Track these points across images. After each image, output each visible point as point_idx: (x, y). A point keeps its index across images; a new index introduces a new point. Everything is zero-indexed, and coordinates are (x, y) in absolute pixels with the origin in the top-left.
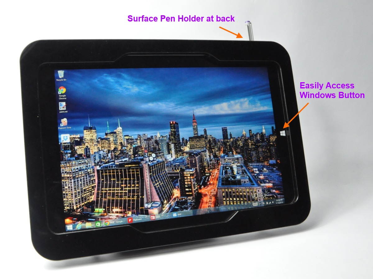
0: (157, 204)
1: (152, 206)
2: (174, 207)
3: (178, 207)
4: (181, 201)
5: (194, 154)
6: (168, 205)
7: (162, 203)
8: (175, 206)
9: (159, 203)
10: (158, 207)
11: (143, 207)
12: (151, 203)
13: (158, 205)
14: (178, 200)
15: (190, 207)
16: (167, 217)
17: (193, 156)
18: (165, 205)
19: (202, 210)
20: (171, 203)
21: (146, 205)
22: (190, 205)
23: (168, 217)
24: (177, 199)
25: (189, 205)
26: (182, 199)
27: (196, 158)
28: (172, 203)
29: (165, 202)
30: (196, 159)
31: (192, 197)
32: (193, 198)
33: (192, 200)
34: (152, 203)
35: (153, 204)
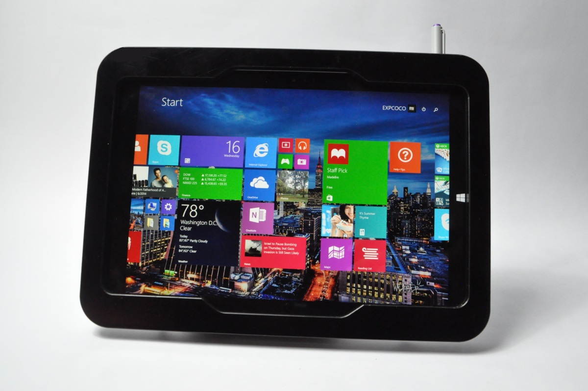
0: (248, 276)
1: (240, 278)
2: (272, 284)
3: (277, 284)
4: (282, 277)
5: (312, 214)
6: (263, 279)
7: (255, 277)
8: (274, 283)
9: (251, 275)
10: (249, 281)
11: (228, 277)
12: (240, 273)
13: (249, 278)
14: (278, 275)
15: (294, 287)
16: (259, 296)
17: (311, 216)
18: (258, 280)
19: (313, 294)
20: (267, 278)
21: (232, 276)
22: (295, 284)
23: (261, 296)
24: (277, 273)
25: (293, 284)
26: (285, 274)
27: (313, 219)
28: (270, 278)
29: (260, 275)
30: (313, 222)
31: (299, 274)
32: (301, 276)
33: (299, 279)
34: (242, 273)
35: (242, 275)
